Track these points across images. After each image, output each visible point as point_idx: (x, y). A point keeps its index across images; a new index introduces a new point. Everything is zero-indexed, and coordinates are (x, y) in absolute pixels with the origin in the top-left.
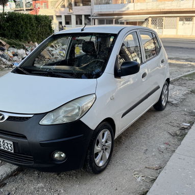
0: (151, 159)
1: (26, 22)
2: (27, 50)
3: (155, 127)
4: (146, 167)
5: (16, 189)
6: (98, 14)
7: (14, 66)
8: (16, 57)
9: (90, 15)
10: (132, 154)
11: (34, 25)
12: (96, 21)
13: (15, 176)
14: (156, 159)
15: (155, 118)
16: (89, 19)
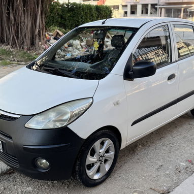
0: (162, 178)
1: (86, 13)
2: (82, 41)
3: (184, 137)
4: (151, 188)
5: (5, 189)
6: (166, 3)
7: (66, 57)
8: (71, 48)
9: (156, 5)
10: (142, 169)
11: (94, 15)
12: (163, 10)
13: (10, 174)
14: (168, 179)
15: (189, 126)
16: (156, 9)
